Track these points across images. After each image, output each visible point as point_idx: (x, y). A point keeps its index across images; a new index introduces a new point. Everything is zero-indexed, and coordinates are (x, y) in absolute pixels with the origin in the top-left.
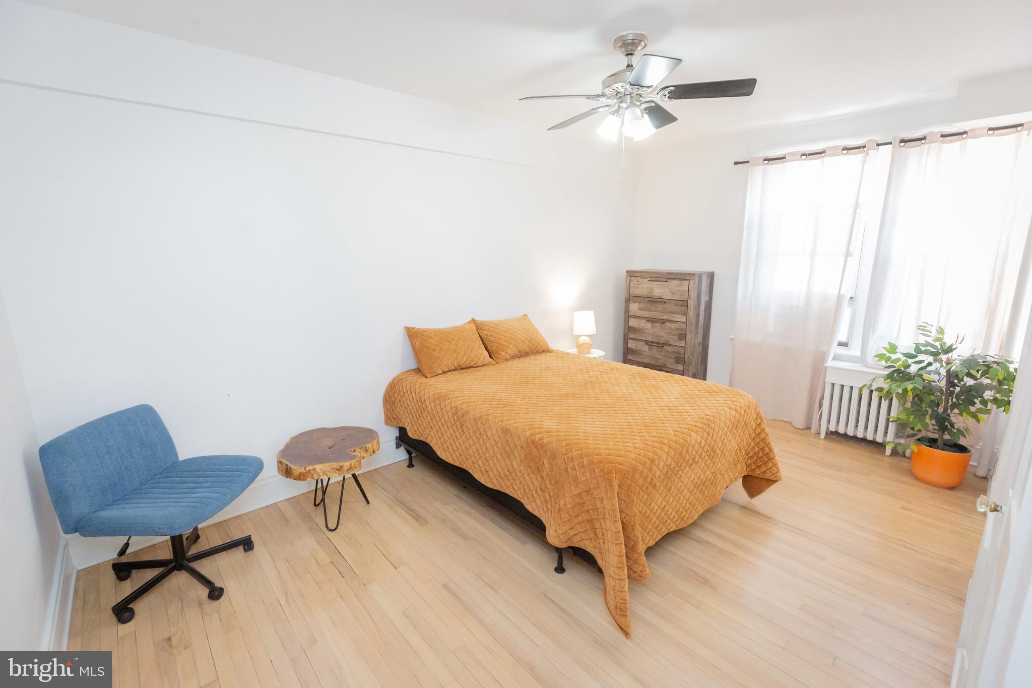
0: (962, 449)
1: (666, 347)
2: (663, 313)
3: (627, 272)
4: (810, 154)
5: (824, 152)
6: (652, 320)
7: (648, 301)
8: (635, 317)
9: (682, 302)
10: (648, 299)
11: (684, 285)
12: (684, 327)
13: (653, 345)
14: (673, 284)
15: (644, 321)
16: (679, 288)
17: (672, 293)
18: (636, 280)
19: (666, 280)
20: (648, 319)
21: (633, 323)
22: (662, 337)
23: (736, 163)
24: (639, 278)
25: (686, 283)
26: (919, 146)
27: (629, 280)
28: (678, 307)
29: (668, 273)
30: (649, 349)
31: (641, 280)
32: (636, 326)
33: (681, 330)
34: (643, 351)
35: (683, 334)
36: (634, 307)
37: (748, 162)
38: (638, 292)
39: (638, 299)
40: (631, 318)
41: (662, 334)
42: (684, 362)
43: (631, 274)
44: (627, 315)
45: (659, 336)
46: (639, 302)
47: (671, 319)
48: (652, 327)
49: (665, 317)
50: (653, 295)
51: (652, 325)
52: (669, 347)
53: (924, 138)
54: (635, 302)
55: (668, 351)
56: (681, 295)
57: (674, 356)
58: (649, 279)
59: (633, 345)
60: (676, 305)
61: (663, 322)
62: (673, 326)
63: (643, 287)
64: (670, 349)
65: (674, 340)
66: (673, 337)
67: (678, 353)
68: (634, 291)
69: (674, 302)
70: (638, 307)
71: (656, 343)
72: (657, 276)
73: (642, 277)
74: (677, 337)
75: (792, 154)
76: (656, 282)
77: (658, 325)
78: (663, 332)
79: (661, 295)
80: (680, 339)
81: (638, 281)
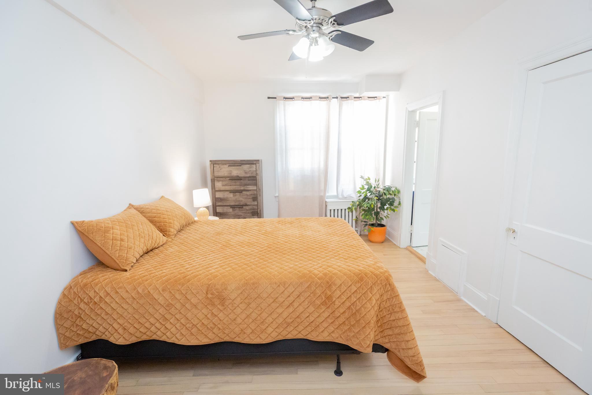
0: (383, 226)
1: (244, 207)
2: (241, 186)
3: (210, 161)
4: (305, 98)
5: (311, 98)
6: (234, 192)
7: (230, 179)
8: (220, 191)
9: (253, 178)
10: (229, 178)
11: (253, 167)
12: (255, 193)
13: (235, 207)
14: (246, 167)
15: (228, 193)
16: (250, 169)
17: (246, 173)
18: (218, 166)
19: (240, 165)
20: (230, 191)
21: (218, 195)
22: (242, 201)
23: (269, 98)
24: (221, 165)
25: (254, 166)
26: (346, 101)
27: (213, 166)
28: (250, 181)
29: (241, 161)
30: (233, 210)
31: (222, 166)
32: (221, 197)
33: (254, 195)
34: (229, 212)
35: (256, 197)
36: (219, 185)
37: (276, 98)
38: (221, 174)
39: (221, 179)
40: (217, 192)
41: (241, 199)
42: (258, 214)
43: (214, 163)
44: (214, 190)
45: (239, 201)
46: (222, 181)
47: (246, 189)
48: (234, 196)
49: (242, 188)
50: (232, 175)
51: (233, 195)
52: (247, 207)
53: (348, 97)
54: (219, 181)
55: (246, 209)
56: (252, 173)
57: (251, 212)
58: (228, 165)
59: (221, 210)
60: (249, 180)
61: (241, 192)
62: (248, 193)
63: (225, 171)
64: (247, 208)
65: (249, 202)
66: (249, 200)
67: (254, 209)
68: (216, 174)
69: (247, 178)
70: (222, 184)
71: (238, 205)
72: (234, 163)
73: (223, 164)
74: (251, 200)
75: (298, 97)
76: (233, 167)
77: (238, 194)
78: (242, 198)
79: (238, 174)
80: (254, 201)
81: (220, 167)
